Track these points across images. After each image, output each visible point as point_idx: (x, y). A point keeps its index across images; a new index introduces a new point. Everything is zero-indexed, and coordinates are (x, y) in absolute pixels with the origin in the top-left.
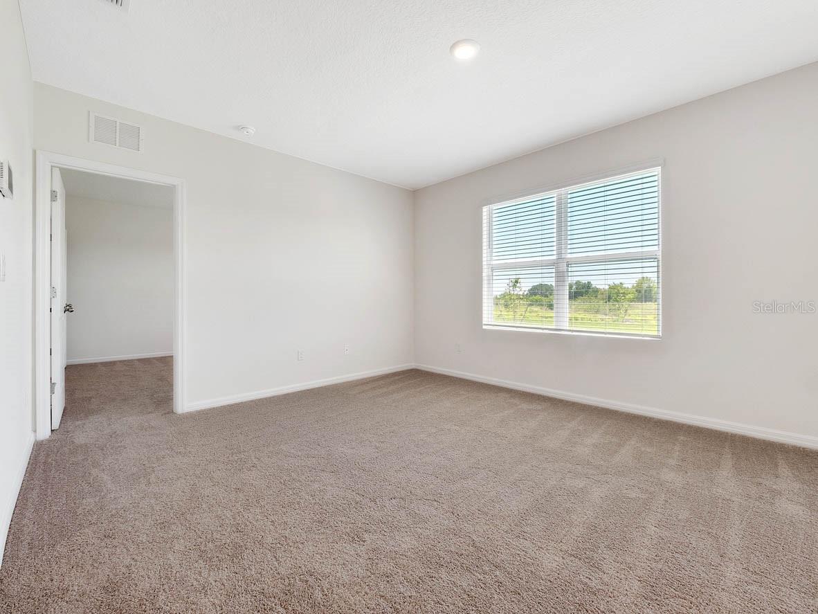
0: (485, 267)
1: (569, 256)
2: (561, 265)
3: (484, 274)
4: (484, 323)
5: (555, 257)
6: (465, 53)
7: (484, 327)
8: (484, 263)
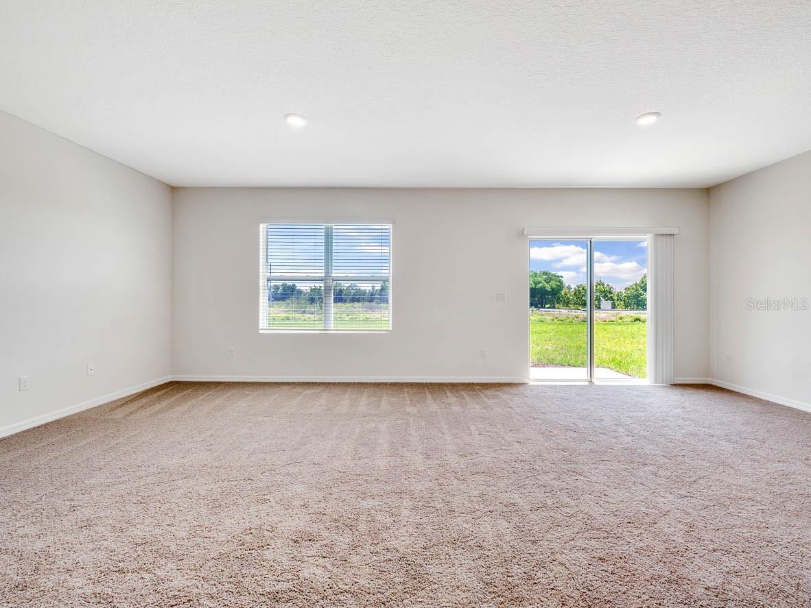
0: (261, 277)
1: (334, 275)
2: (328, 281)
3: (261, 284)
4: (260, 328)
5: (323, 275)
6: (296, 122)
7: (261, 332)
8: (261, 274)
